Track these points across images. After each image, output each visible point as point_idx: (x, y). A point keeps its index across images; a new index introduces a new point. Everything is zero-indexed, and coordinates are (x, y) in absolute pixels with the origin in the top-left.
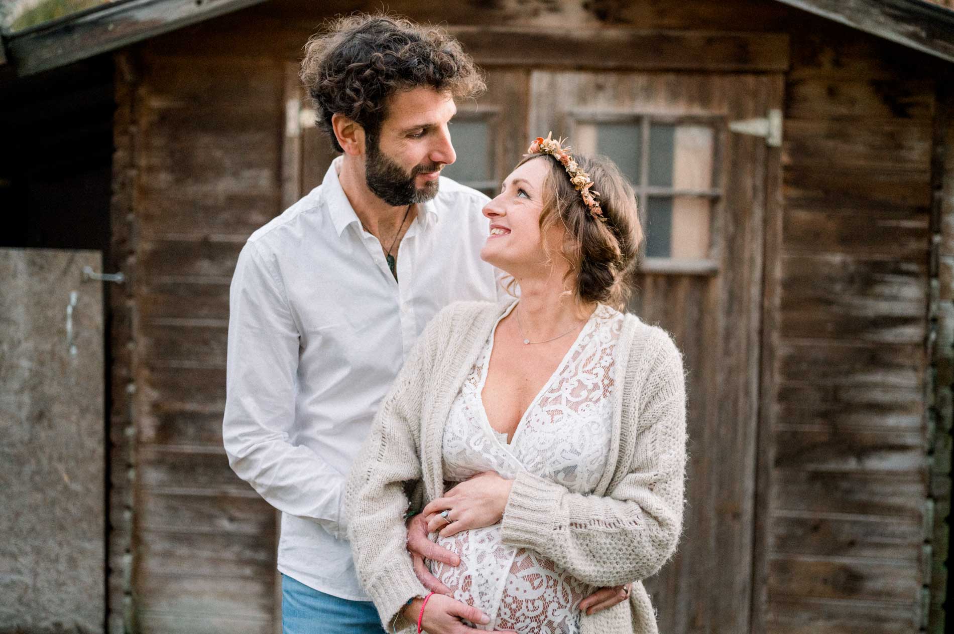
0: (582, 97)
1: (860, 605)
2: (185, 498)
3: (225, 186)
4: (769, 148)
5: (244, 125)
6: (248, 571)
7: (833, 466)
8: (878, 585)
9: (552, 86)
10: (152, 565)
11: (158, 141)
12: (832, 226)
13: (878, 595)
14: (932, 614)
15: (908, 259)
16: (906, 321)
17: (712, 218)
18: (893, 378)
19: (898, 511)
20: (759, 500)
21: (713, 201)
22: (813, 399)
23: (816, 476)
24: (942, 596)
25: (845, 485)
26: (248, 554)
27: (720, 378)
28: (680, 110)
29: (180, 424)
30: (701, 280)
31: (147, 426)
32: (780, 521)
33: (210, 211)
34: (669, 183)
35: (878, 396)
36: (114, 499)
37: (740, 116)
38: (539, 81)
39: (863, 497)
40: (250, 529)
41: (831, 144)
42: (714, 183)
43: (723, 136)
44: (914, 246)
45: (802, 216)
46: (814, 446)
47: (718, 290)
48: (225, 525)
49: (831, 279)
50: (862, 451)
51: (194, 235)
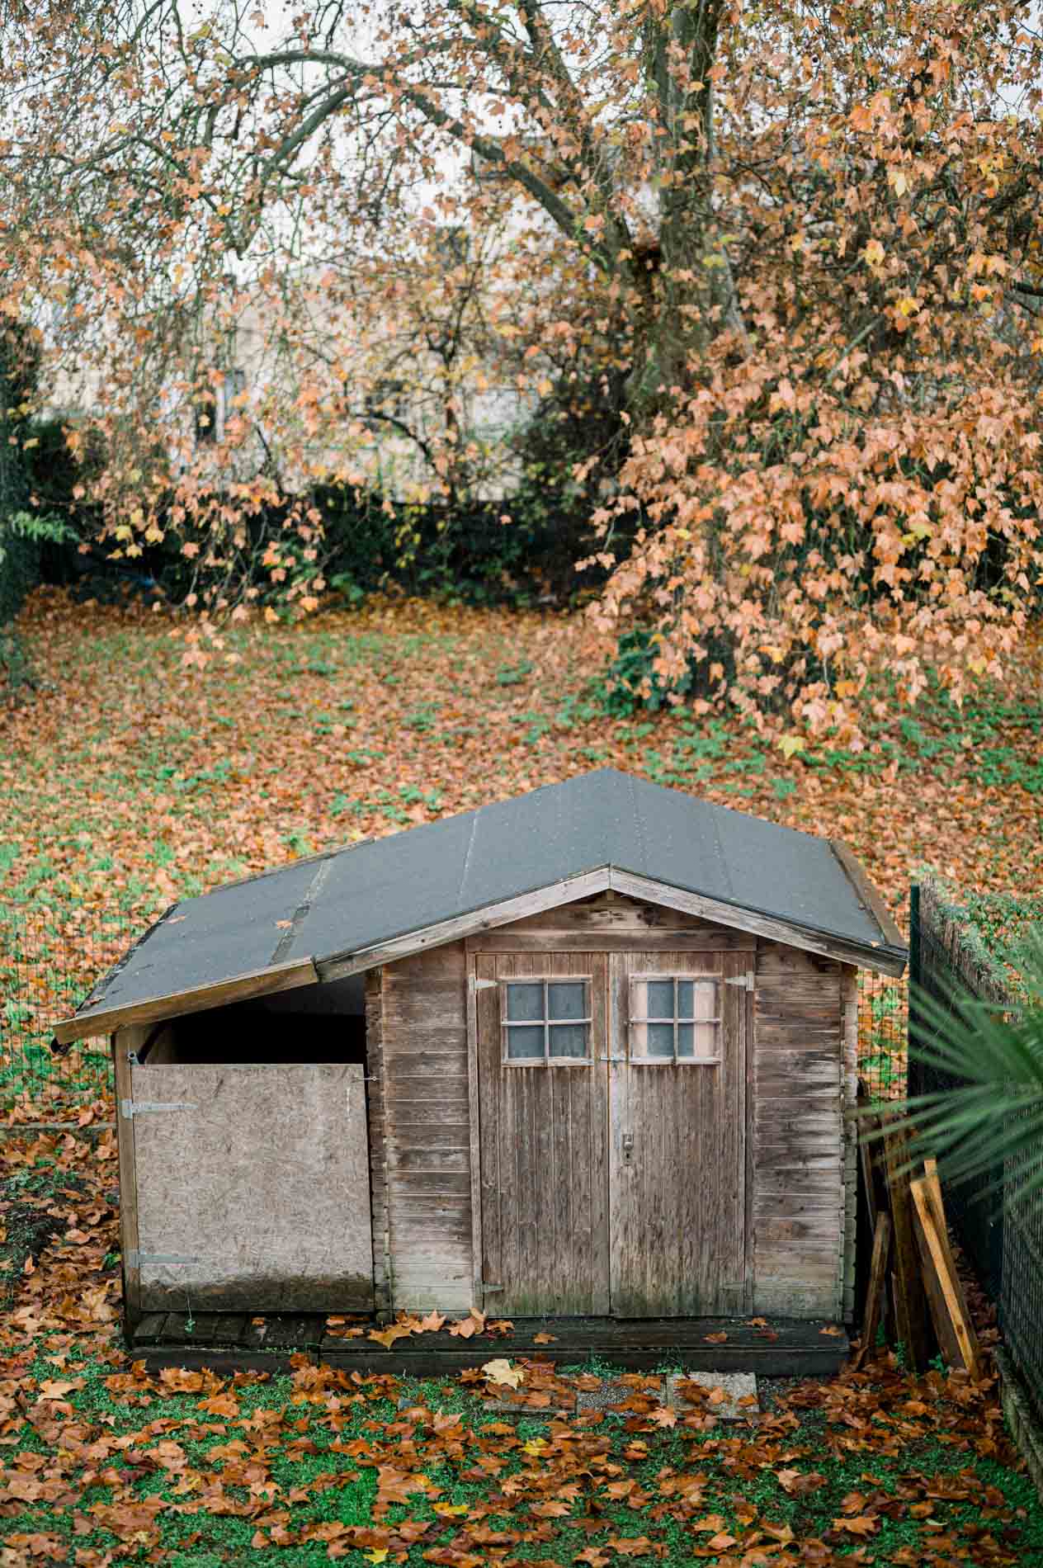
0: (640, 966)
1: (808, 1243)
2: (415, 1198)
3: (432, 1023)
4: (747, 993)
5: (442, 988)
6: (455, 1238)
7: (790, 1167)
8: (817, 1231)
9: (622, 961)
10: (399, 1237)
11: (391, 999)
12: (784, 1034)
13: (817, 1236)
14: (847, 1245)
15: (829, 1051)
16: (829, 1085)
17: (716, 1033)
18: (821, 1117)
19: (827, 1189)
20: (748, 1188)
21: (716, 1025)
22: (776, 1129)
23: (779, 1173)
24: (854, 1235)
25: (797, 1177)
26: (455, 1229)
27: (723, 1121)
28: (696, 974)
29: (412, 1157)
30: (711, 1067)
31: (392, 1158)
32: (762, 1198)
33: (424, 1037)
34: (691, 1015)
35: (814, 1127)
36: (375, 1201)
37: (730, 976)
38: (614, 960)
39: (806, 1183)
40: (455, 1215)
41: (782, 988)
42: (716, 1015)
43: (721, 988)
44: (832, 1044)
45: (768, 1028)
46: (780, 1156)
47: (720, 1072)
48: (440, 1213)
49: (785, 1064)
50: (805, 1159)
51: (417, 1051)
